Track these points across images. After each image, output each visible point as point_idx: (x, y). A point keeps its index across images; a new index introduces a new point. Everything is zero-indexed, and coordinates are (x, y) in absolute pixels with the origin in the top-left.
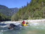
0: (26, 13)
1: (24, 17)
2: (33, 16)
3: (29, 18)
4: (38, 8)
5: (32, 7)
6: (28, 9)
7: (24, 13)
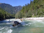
0: (29, 11)
1: (28, 15)
2: (36, 14)
3: (32, 16)
4: (42, 6)
5: (36, 5)
6: (31, 7)
7: (28, 11)
